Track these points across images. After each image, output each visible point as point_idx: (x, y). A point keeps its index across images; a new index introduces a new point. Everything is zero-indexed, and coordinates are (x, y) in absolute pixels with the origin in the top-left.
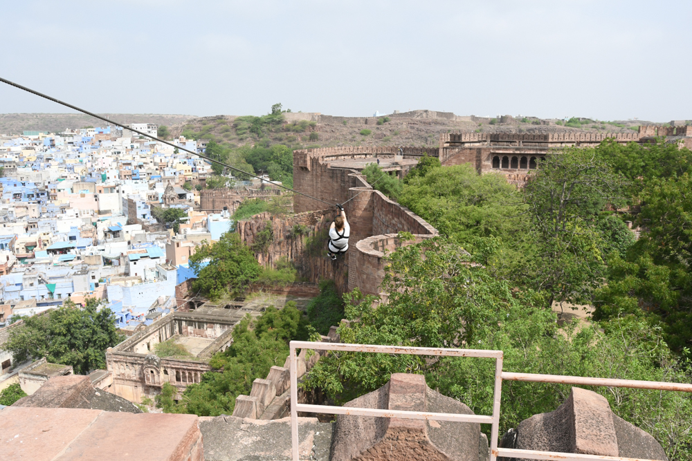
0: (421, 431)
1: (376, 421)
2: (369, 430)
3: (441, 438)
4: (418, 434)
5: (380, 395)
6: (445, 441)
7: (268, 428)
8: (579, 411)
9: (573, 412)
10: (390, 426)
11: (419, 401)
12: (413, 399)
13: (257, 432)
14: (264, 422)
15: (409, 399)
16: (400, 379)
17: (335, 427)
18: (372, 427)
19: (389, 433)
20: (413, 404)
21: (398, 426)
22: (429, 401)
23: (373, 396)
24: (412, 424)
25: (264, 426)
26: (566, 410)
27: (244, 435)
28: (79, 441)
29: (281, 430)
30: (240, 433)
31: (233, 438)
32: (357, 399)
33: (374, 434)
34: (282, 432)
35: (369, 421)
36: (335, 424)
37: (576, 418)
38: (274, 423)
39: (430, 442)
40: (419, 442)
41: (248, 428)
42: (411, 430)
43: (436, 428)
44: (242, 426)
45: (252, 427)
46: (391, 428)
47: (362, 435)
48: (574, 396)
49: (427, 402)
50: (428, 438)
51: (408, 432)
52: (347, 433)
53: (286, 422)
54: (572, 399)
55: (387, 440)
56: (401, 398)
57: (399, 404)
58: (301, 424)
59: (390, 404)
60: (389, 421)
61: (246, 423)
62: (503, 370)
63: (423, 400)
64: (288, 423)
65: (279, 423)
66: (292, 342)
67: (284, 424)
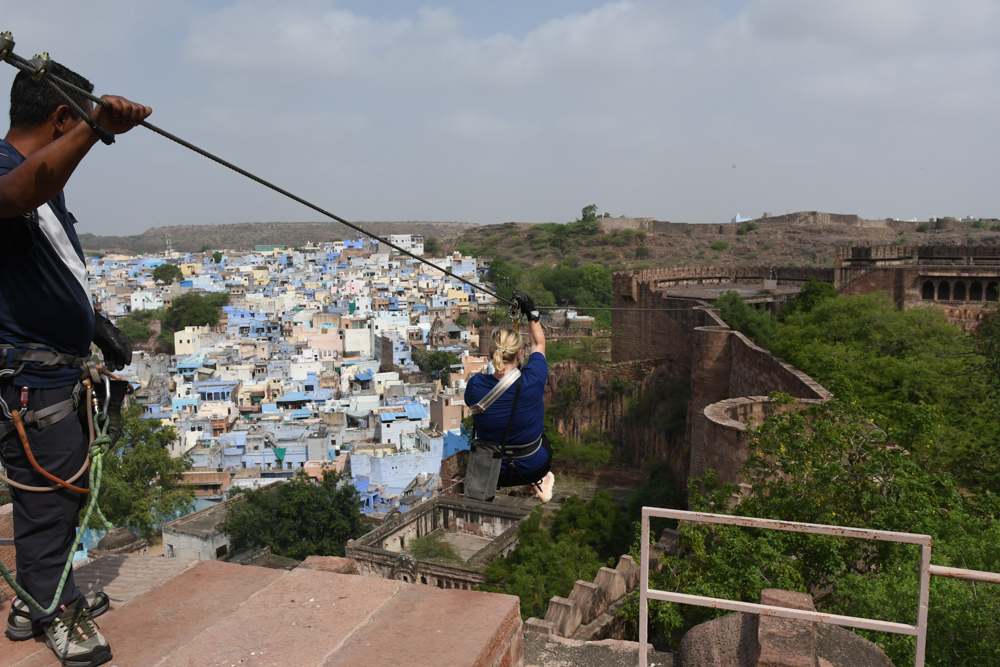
1: (738, 653)
2: (728, 666)
5: (744, 618)
7: (583, 652)
10: (760, 660)
11: (803, 630)
12: (795, 626)
13: (568, 655)
14: (578, 643)
15: (789, 626)
16: (775, 597)
17: (678, 660)
18: (733, 661)
20: (795, 633)
21: (773, 661)
22: (819, 632)
23: (734, 619)
24: (793, 660)
25: (577, 648)
27: (550, 658)
28: (382, 611)
29: (601, 656)
30: (544, 655)
31: (535, 660)
32: (711, 622)
34: (602, 659)
35: (728, 652)
36: (678, 655)
38: (591, 646)
41: (556, 648)
44: (547, 646)
45: (561, 648)
46: (762, 663)
49: (816, 635)
53: (607, 646)
56: (777, 623)
57: (774, 631)
58: (630, 650)
59: (760, 629)
60: (759, 653)
61: (553, 642)
62: (932, 562)
63: (810, 630)
64: (611, 648)
65: (598, 646)
66: (644, 508)
67: (605, 648)
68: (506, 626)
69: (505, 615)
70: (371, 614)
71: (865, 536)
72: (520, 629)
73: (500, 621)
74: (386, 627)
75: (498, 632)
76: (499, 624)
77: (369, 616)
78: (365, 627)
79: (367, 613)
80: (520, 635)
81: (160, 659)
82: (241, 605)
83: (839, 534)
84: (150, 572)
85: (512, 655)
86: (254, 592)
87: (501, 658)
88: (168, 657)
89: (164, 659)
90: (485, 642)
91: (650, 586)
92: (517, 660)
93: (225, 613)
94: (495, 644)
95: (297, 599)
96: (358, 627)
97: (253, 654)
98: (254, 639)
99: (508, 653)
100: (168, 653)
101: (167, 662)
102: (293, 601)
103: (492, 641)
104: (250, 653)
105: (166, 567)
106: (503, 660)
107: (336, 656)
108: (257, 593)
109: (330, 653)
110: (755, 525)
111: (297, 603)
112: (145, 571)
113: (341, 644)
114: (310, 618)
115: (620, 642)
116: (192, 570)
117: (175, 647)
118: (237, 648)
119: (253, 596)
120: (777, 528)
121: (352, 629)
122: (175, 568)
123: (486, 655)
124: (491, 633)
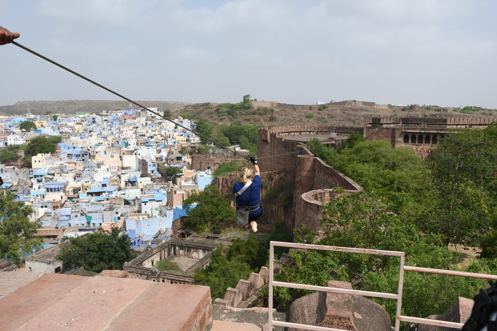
0: (349, 319)
1: (317, 312)
2: (312, 317)
3: (362, 326)
4: (347, 321)
5: (320, 295)
6: (365, 328)
7: (243, 314)
8: (463, 313)
9: (459, 313)
10: (327, 314)
11: (347, 300)
12: (343, 298)
13: (235, 315)
14: (240, 310)
15: (340, 298)
16: (334, 284)
17: (288, 316)
19: (326, 319)
20: (343, 301)
21: (333, 314)
22: (354, 300)
23: (315, 295)
24: (342, 314)
25: (239, 312)
26: (454, 313)
27: (226, 317)
28: (141, 296)
29: (251, 316)
30: (223, 316)
31: (219, 318)
32: (304, 297)
33: (316, 320)
35: (312, 311)
36: (288, 313)
37: (461, 317)
38: (246, 311)
39: (355, 327)
40: (347, 327)
41: (229, 312)
42: (342, 317)
43: (359, 319)
44: (225, 311)
45: (231, 312)
46: (328, 316)
47: (307, 320)
48: (460, 303)
49: (353, 301)
50: (353, 324)
51: (340, 319)
52: (296, 319)
53: (254, 310)
54: (459, 304)
55: (325, 324)
56: (335, 297)
57: (334, 300)
58: (265, 312)
59: (327, 300)
60: (326, 311)
61: (228, 309)
62: (405, 265)
63: (350, 299)
64: (256, 311)
65: (250, 311)
66: (271, 242)
67: (253, 311)
68: (203, 302)
69: (203, 296)
70: (135, 298)
71: (375, 253)
72: (210, 302)
73: (200, 299)
74: (143, 304)
75: (199, 304)
76: (200, 300)
77: (134, 299)
78: (131, 304)
79: (133, 297)
80: (210, 306)
81: (23, 324)
82: (67, 295)
83: (363, 252)
84: (17, 280)
85: (207, 315)
86: (73, 289)
87: (201, 317)
88: (27, 323)
89: (25, 324)
90: (193, 309)
91: (274, 280)
92: (209, 318)
93: (58, 299)
94: (198, 310)
95: (96, 291)
96: (128, 304)
97: (73, 320)
98: (73, 312)
99: (204, 314)
100: (27, 321)
101: (26, 326)
102: (94, 292)
103: (196, 309)
104: (71, 320)
105: (26, 277)
106: (202, 318)
107: (117, 319)
108: (75, 289)
109: (114, 318)
110: (324, 249)
111: (96, 293)
112: (14, 280)
113: (119, 313)
114: (103, 301)
115: (260, 308)
116: (40, 278)
117: (31, 318)
118: (65, 317)
119: (73, 290)
120: (334, 250)
121: (125, 305)
122: (31, 278)
123: (193, 315)
124: (196, 305)
